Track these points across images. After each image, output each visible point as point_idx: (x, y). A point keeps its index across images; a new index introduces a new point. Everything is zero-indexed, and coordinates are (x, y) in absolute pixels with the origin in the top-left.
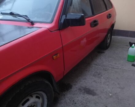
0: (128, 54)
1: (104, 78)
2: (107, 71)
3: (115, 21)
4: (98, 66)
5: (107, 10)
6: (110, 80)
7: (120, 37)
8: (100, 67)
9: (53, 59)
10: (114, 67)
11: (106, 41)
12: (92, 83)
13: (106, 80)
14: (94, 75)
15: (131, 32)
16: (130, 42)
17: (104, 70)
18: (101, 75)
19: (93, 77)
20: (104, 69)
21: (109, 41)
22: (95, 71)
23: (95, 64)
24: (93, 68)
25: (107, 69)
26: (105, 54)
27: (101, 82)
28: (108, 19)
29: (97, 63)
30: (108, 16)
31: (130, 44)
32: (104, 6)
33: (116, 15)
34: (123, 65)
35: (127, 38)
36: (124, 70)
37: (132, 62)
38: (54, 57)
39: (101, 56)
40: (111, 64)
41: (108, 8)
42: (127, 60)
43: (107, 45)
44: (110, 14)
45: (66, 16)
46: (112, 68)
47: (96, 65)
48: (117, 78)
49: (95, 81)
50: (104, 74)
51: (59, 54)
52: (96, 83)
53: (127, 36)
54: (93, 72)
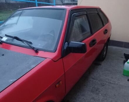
0: (124, 69)
1: (102, 95)
2: (104, 87)
3: (111, 34)
4: (95, 80)
5: (104, 26)
6: (108, 97)
7: (114, 47)
8: (97, 81)
9: (56, 87)
10: (111, 82)
11: (102, 53)
12: (90, 100)
13: (104, 97)
14: (92, 91)
15: (125, 43)
16: (124, 54)
17: (101, 85)
18: (99, 92)
19: (92, 93)
20: (101, 83)
21: (105, 53)
22: (92, 85)
23: (92, 78)
24: (91, 82)
25: (104, 84)
26: (102, 66)
27: (99, 100)
28: (105, 35)
29: (95, 77)
30: (105, 32)
31: (124, 55)
32: (101, 23)
33: (111, 28)
34: (119, 80)
35: (121, 48)
36: (121, 85)
37: (127, 76)
38: (57, 85)
39: (98, 69)
40: (108, 78)
41: (104, 24)
42: (122, 74)
43: (104, 57)
44: (106, 30)
45: (68, 44)
46: (109, 83)
47: (94, 79)
48: (114, 95)
49: (93, 98)
50: (102, 90)
51: (61, 82)
52: (94, 100)
53: (122, 47)
54: (91, 88)
